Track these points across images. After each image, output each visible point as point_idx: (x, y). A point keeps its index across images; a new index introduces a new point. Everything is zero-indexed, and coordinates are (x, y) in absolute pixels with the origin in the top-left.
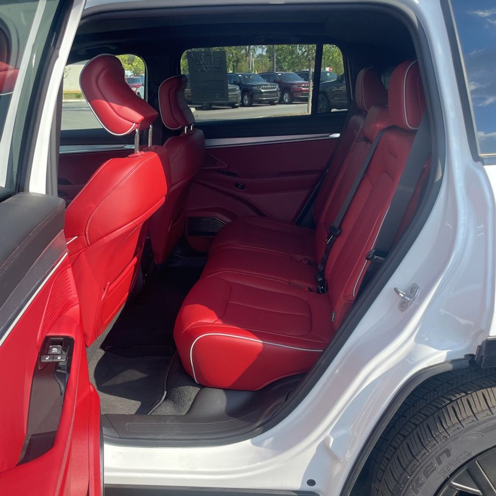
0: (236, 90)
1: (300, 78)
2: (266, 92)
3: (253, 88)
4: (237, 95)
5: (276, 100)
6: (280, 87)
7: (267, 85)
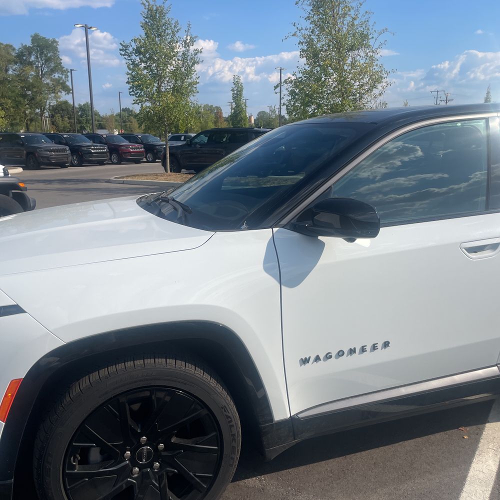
0: (67, 151)
1: (126, 141)
2: (95, 152)
3: (83, 148)
4: (67, 155)
5: (106, 160)
6: (108, 148)
7: (97, 146)
